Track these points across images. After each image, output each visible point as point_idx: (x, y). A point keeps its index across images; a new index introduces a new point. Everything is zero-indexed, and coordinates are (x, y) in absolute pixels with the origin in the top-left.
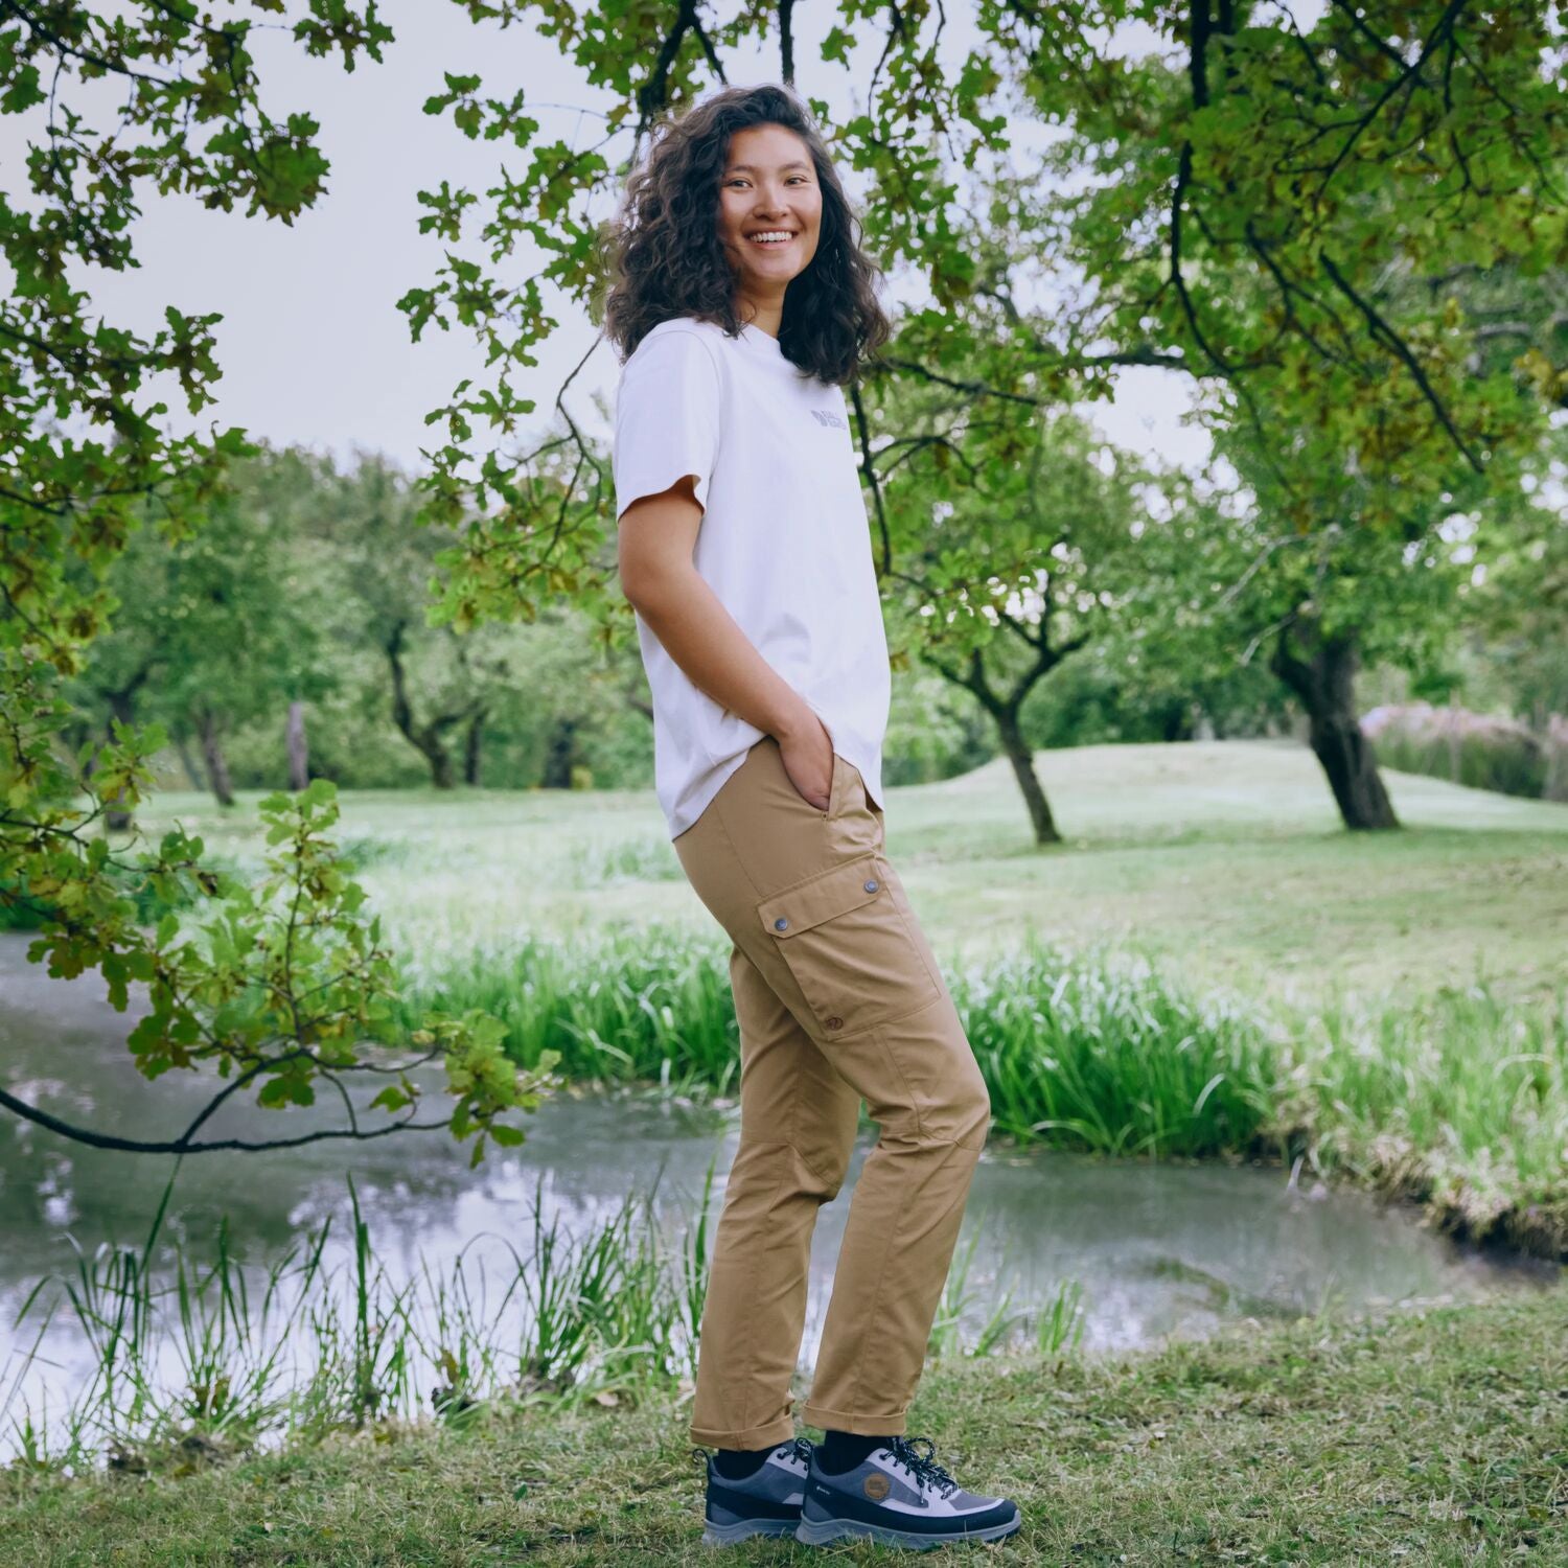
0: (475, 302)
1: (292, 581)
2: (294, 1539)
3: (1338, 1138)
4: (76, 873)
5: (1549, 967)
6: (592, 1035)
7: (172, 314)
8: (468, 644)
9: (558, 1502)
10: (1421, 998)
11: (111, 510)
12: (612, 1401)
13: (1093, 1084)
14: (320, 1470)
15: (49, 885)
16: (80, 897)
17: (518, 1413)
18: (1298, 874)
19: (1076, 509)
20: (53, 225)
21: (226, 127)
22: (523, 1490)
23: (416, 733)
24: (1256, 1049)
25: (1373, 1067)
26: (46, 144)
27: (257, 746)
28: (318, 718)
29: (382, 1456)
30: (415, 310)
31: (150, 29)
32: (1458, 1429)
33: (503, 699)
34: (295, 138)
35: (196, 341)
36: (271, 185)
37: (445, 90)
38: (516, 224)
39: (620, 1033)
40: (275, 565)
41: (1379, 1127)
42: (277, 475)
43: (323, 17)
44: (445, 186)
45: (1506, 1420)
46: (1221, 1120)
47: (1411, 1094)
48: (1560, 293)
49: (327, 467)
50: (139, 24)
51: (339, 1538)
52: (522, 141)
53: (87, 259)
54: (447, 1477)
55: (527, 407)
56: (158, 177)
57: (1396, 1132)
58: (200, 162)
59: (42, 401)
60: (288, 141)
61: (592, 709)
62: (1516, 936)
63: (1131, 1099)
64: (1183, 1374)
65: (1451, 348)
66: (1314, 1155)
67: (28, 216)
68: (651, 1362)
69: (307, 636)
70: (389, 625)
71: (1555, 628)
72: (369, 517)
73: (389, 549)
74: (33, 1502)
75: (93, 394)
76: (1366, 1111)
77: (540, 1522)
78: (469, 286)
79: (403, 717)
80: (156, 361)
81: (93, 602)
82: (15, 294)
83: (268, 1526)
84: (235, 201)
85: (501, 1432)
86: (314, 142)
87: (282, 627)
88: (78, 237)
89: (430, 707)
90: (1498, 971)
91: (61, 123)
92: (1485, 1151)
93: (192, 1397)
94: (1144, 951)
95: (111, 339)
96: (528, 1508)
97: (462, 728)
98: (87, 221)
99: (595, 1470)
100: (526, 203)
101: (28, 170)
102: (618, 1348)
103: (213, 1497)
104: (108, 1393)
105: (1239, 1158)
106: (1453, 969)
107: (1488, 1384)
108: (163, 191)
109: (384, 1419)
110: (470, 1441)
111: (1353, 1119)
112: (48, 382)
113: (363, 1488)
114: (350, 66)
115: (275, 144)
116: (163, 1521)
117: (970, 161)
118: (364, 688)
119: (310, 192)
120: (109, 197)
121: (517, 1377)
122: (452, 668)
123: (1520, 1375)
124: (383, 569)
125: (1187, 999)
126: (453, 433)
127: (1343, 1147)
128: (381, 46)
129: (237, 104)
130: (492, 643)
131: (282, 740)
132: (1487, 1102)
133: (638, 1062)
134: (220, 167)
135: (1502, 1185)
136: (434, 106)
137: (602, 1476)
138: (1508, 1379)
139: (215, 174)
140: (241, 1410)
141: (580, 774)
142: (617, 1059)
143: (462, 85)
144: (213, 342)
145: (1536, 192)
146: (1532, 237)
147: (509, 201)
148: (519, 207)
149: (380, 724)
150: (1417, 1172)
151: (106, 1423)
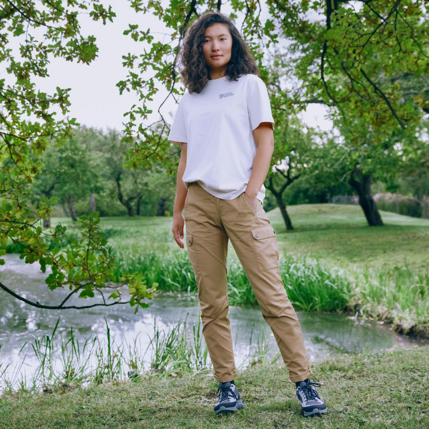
0: (137, 84)
1: (92, 162)
2: (91, 410)
3: (368, 307)
4: (33, 236)
5: (424, 261)
6: (169, 280)
7: (58, 88)
8: (137, 178)
9: (161, 401)
10: (390, 269)
11: (42, 140)
12: (175, 375)
13: (302, 293)
14: (98, 392)
15: (26, 239)
16: (34, 242)
17: (151, 378)
18: (356, 237)
19: (297, 142)
20: (27, 66)
21: (72, 40)
22: (152, 397)
23: (124, 202)
24: (346, 283)
25: (377, 288)
26: (25, 44)
27: (83, 205)
28: (98, 198)
29: (114, 389)
30: (121, 86)
31: (52, 14)
32: (403, 382)
33: (146, 193)
34: (90, 42)
35: (64, 96)
36: (84, 55)
37: (129, 29)
38: (148, 64)
39: (177, 279)
40: (87, 158)
41: (379, 304)
42: (87, 135)
43: (97, 10)
44: (129, 54)
45: (416, 380)
46: (336, 302)
47: (387, 295)
48: (426, 82)
49: (101, 133)
50: (49, 13)
51: (103, 410)
52: (149, 42)
53: (36, 74)
54: (131, 394)
55: (150, 112)
56: (54, 52)
57: (383, 305)
58: (64, 49)
59: (24, 112)
60: (88, 43)
61: (170, 195)
62: (415, 253)
63: (312, 296)
64: (328, 368)
65: (396, 96)
66: (361, 311)
67: (20, 63)
68: (186, 365)
69: (95, 176)
70: (116, 173)
71: (425, 173)
72: (112, 145)
73: (117, 153)
74: (23, 400)
75: (37, 110)
76: (375, 299)
77: (156, 406)
78: (135, 80)
79: (121, 198)
80: (53, 101)
81: (37, 164)
82: (16, 84)
83: (84, 407)
84: (74, 59)
85: (146, 383)
86: (95, 43)
87: (89, 174)
88: (33, 68)
89: (128, 195)
90: (410, 262)
91: (29, 39)
92: (408, 310)
93: (65, 373)
94: (315, 257)
95: (42, 95)
96: (153, 403)
97: (136, 200)
98: (35, 64)
99: (171, 393)
100: (150, 58)
101: (20, 51)
102: (177, 361)
103: (70, 399)
104: (43, 372)
105: (341, 312)
106: (398, 262)
107: (411, 371)
108: (55, 56)
109: (115, 380)
110: (138, 385)
111: (372, 302)
112: (25, 107)
113: (109, 397)
114: (104, 23)
115: (84, 44)
116: (56, 405)
117: (268, 46)
118: (110, 190)
119: (94, 56)
120: (42, 58)
121: (150, 368)
122: (133, 184)
123: (420, 368)
124: (115, 159)
125: (327, 270)
126: (131, 118)
127: (369, 309)
128: (112, 18)
129: (75, 33)
130: (144, 178)
131: (89, 204)
132: (408, 297)
133: (182, 287)
134: (70, 50)
135: (412, 319)
136: (126, 33)
137: (172, 394)
138: (416, 369)
139: (69, 52)
140: (78, 377)
141: (167, 212)
142: (177, 286)
143: (133, 27)
144: (69, 96)
145: (419, 54)
146: (418, 66)
147: (146, 58)
148: (149, 59)
149: (115, 199)
150: (389, 316)
151: (42, 380)
